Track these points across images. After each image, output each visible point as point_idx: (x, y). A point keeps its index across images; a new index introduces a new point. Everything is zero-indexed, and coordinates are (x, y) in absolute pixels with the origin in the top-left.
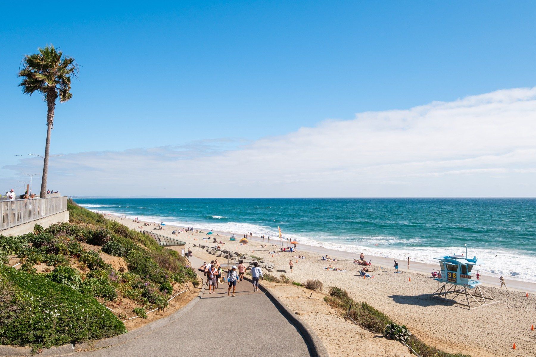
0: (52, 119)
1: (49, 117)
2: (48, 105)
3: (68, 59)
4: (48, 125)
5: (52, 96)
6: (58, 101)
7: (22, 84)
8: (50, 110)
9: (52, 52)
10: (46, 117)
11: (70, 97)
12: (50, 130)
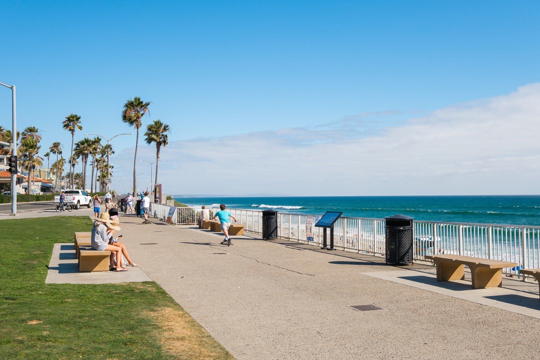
0: (159, 156)
1: (157, 155)
2: (157, 149)
3: (166, 125)
4: (157, 158)
5: (159, 144)
6: (162, 147)
7: (146, 139)
8: (158, 151)
9: (159, 122)
10: (156, 155)
11: (167, 144)
12: (158, 161)
